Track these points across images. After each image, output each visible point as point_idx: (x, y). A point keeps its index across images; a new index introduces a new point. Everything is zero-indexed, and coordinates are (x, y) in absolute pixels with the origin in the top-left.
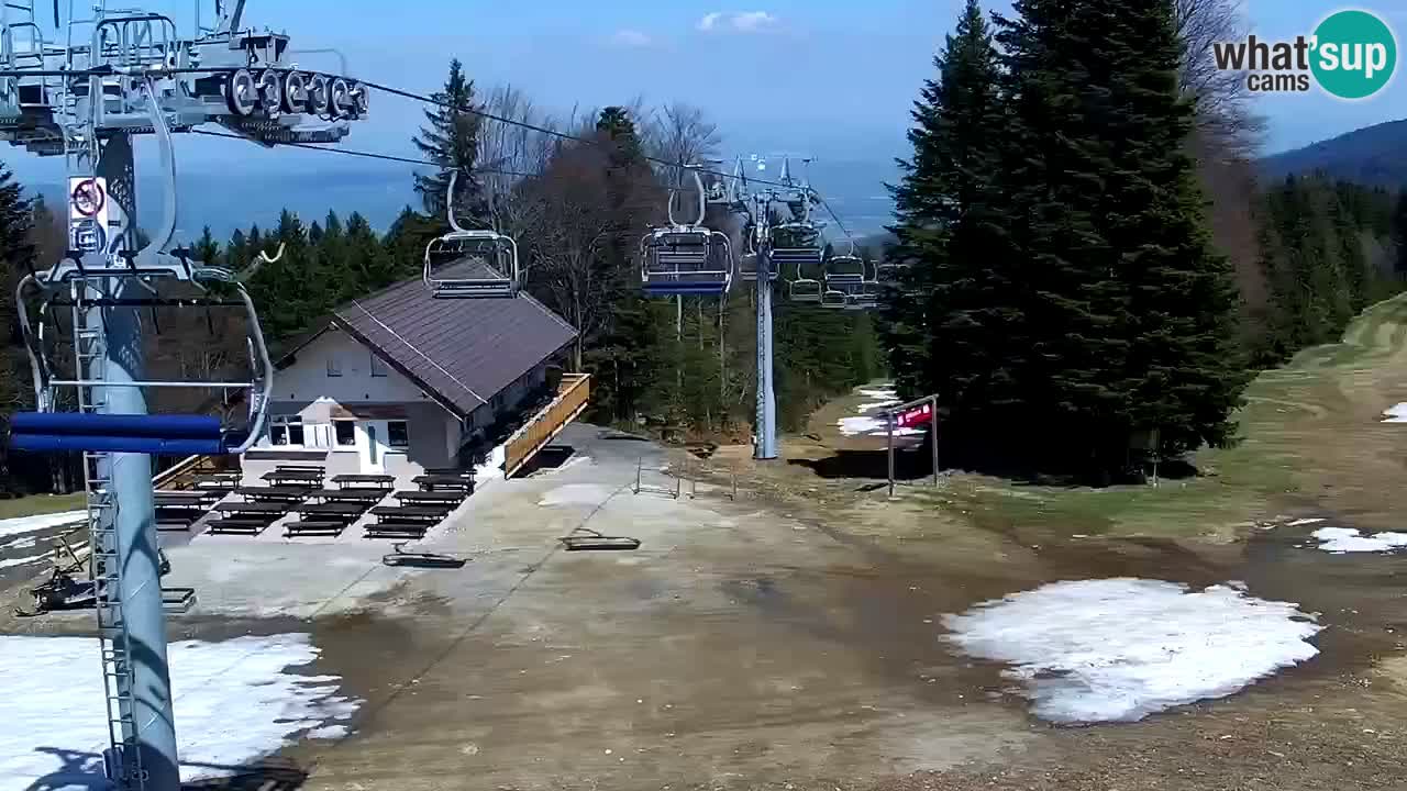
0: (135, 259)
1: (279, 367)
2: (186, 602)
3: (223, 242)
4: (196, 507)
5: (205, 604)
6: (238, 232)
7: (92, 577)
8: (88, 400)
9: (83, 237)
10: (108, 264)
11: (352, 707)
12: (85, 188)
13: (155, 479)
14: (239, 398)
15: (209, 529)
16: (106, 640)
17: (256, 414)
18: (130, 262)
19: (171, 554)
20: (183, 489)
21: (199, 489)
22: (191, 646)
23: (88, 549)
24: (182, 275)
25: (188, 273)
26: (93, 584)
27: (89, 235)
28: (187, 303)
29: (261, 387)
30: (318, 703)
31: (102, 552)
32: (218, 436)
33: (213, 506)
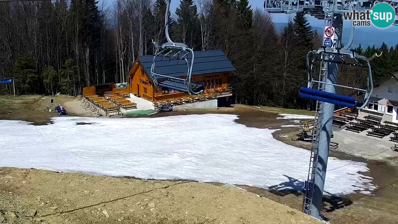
0: (340, 50)
1: (375, 87)
2: (336, 147)
3: (364, 49)
4: (344, 122)
5: (341, 149)
6: (369, 47)
7: (312, 134)
8: (321, 87)
9: (326, 42)
10: (332, 51)
11: (374, 187)
12: (329, 29)
13: (335, 111)
14: (362, 94)
15: (346, 128)
16: (313, 152)
17: (366, 99)
18: (338, 51)
19: (334, 133)
20: (341, 116)
21: (345, 117)
22: (334, 159)
23: (313, 126)
24: (352, 57)
25: (354, 56)
26: (312, 136)
27: (328, 42)
28: (352, 65)
29: (369, 92)
30: (365, 184)
31: (317, 128)
32: (354, 103)
33: (348, 122)
